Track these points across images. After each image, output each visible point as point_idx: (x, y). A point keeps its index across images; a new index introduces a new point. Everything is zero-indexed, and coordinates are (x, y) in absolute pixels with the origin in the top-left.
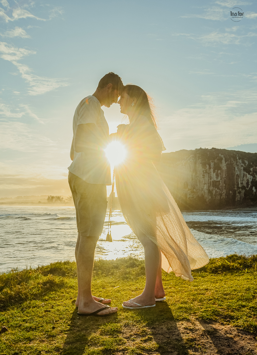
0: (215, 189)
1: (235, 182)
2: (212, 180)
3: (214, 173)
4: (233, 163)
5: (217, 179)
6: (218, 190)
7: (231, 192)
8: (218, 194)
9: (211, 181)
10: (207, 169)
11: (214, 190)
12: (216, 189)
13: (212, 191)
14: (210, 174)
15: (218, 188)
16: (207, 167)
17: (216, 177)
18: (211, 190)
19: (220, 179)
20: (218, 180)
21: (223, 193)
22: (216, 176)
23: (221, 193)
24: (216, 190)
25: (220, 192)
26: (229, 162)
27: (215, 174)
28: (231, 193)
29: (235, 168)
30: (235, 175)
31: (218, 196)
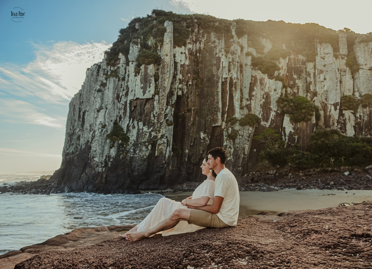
0: (136, 125)
1: (218, 103)
2: (130, 97)
3: (136, 76)
4: (215, 47)
5: (144, 93)
6: (145, 129)
7: (202, 135)
8: (145, 142)
9: (126, 102)
10: (120, 65)
11: (134, 128)
12: (141, 124)
13: (128, 130)
14: (126, 80)
15: (147, 123)
16: (121, 62)
17: (142, 88)
18: (125, 130)
19: (152, 92)
20: (148, 95)
21: (159, 136)
22: (141, 83)
23: (156, 137)
24: (139, 130)
25: (153, 134)
26: (202, 46)
27: (139, 78)
28: (204, 138)
29: (219, 59)
30: (218, 82)
31: (144, 148)
